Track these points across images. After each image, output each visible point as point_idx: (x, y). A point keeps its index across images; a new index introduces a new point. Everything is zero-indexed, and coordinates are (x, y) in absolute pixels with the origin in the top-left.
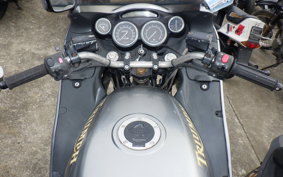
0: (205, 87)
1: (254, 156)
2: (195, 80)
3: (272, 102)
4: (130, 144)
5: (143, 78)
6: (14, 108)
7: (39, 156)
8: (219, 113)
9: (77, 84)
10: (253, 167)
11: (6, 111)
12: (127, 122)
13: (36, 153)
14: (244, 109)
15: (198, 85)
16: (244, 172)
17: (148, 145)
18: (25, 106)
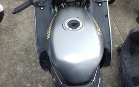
0: (100, 5)
1: (122, 39)
2: (96, 2)
3: (131, 14)
4: (71, 29)
5: (72, 3)
6: (11, 25)
7: (27, 45)
8: (107, 16)
9: (42, 8)
10: (121, 44)
11: (7, 27)
12: (68, 21)
13: (25, 44)
14: (118, 18)
15: (97, 4)
16: (117, 46)
17: (78, 28)
18: (16, 24)
